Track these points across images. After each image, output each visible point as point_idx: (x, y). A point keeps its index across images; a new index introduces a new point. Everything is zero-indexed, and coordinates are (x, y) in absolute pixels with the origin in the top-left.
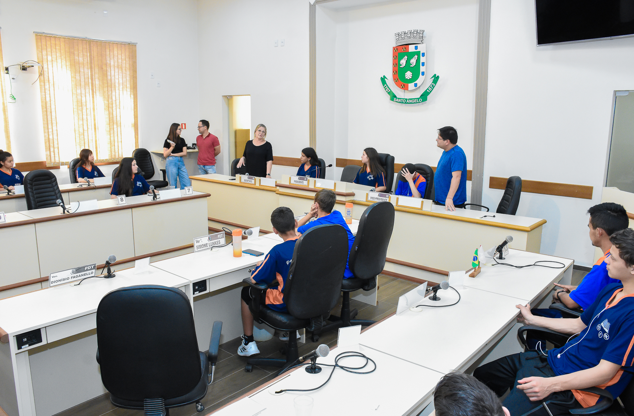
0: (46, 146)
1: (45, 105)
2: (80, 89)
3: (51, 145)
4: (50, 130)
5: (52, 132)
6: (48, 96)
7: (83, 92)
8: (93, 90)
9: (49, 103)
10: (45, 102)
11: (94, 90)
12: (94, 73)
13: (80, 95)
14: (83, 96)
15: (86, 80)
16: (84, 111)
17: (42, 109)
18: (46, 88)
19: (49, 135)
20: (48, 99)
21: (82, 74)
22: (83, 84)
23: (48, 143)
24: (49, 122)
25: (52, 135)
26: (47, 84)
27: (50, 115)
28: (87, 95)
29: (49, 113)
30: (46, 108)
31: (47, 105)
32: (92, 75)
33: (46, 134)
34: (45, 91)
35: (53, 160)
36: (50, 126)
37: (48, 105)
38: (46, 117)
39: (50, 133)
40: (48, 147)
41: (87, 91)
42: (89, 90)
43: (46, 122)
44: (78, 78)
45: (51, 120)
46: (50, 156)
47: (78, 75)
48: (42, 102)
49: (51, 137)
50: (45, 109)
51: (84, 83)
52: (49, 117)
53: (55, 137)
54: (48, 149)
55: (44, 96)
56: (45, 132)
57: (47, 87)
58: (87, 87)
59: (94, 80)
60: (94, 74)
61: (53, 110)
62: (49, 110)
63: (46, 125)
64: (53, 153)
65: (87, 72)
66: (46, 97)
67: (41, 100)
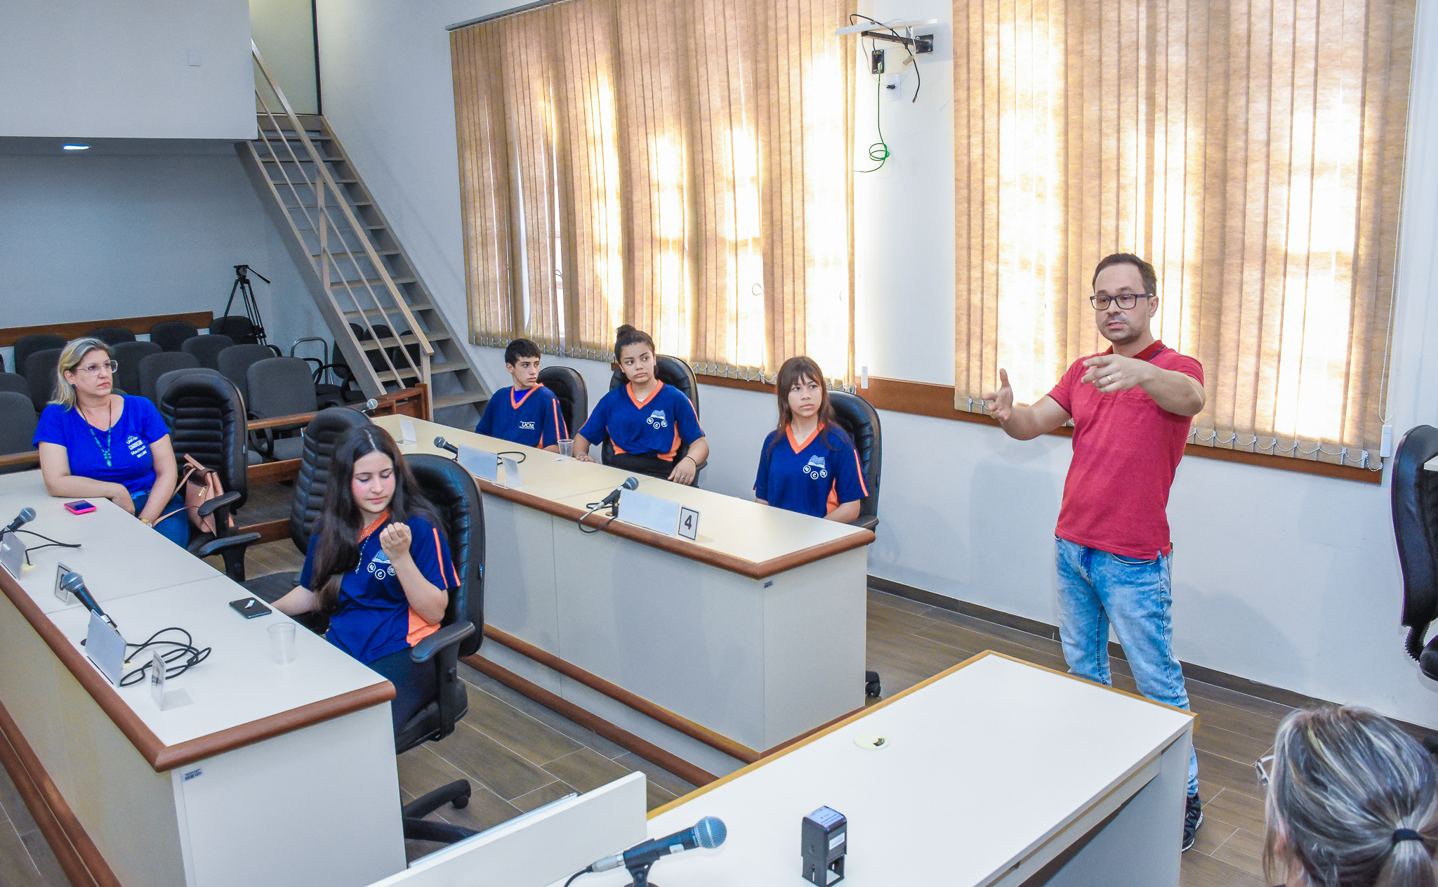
0: (958, 333)
1: (964, 178)
2: (1097, 102)
3: (976, 329)
4: (976, 274)
5: (980, 283)
6: (976, 140)
7: (1111, 114)
8: (1151, 99)
9: (980, 166)
10: (966, 163)
11: (1160, 99)
12: (1162, 16)
13: (1097, 126)
14: (1109, 129)
15: (1128, 57)
16: (1109, 196)
17: (957, 189)
18: (971, 108)
19: (969, 291)
20: (976, 152)
21: (1110, 30)
22: (1110, 73)
23: (964, 320)
24: (976, 241)
25: (980, 290)
26: (976, 92)
27: (979, 217)
28: (1128, 123)
29: (975, 207)
30: (969, 186)
31: (972, 177)
32: (1152, 29)
33: (963, 287)
34: (969, 121)
35: (974, 389)
36: (976, 260)
37: (976, 175)
38: (965, 219)
39: (975, 285)
40: (964, 337)
41: (1128, 105)
42: (1134, 101)
43: (964, 242)
44: (1091, 51)
45: (980, 232)
46: (968, 370)
47: (1091, 37)
48: (957, 163)
49: (976, 299)
50: (964, 192)
51: (1115, 71)
52: (976, 222)
53: (990, 302)
54: (964, 344)
55: (965, 141)
56: (958, 280)
57: (976, 104)
58: (1128, 90)
59: (1161, 49)
60: (1161, 24)
61: (990, 194)
62: (976, 196)
63: (964, 253)
64: (979, 364)
65: (1134, 16)
66: (969, 144)
67: (956, 157)
